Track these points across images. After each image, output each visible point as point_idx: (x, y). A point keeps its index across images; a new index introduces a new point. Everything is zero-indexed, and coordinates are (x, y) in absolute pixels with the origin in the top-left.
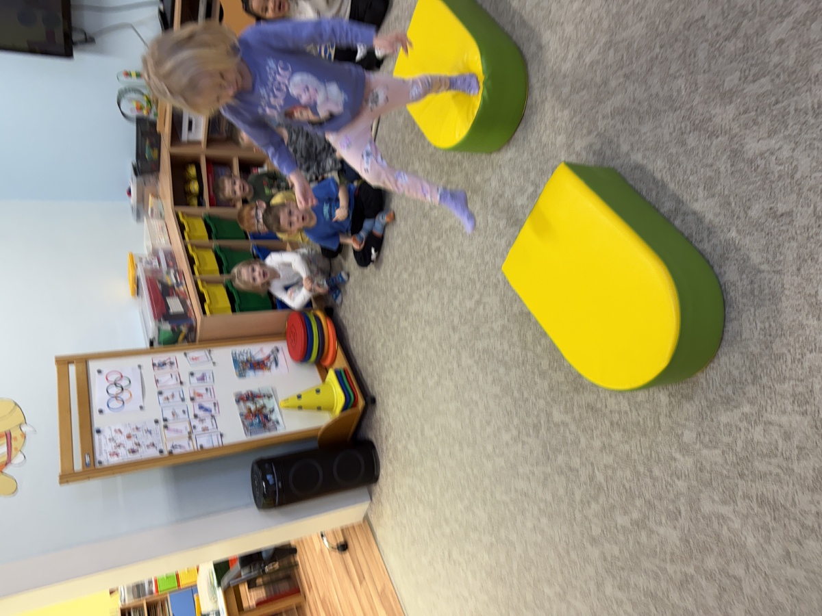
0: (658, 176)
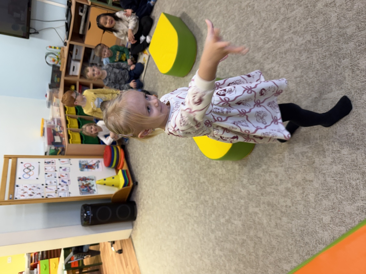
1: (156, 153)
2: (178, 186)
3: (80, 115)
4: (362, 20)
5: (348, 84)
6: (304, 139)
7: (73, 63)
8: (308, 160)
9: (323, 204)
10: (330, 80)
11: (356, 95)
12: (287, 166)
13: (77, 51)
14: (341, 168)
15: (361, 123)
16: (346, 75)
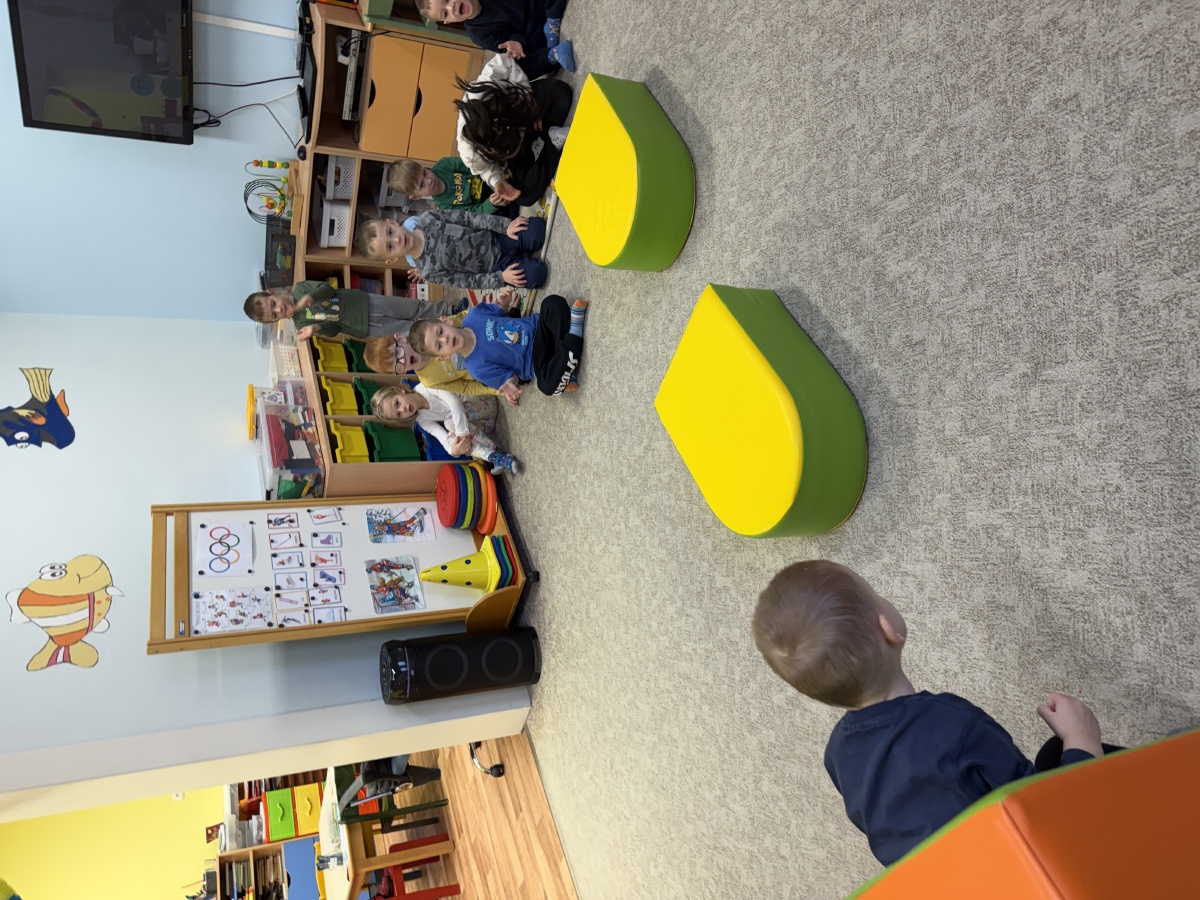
0: (813, 299)
1: (587, 492)
2: (654, 594)
3: (359, 371)
4: (1149, 163)
5: (1108, 345)
6: (994, 489)
7: (329, 212)
8: (1003, 550)
9: (1041, 675)
10: (1061, 328)
11: (1128, 378)
12: (948, 563)
13: (338, 173)
14: (1086, 580)
15: (1140, 459)
16: (1105, 317)
